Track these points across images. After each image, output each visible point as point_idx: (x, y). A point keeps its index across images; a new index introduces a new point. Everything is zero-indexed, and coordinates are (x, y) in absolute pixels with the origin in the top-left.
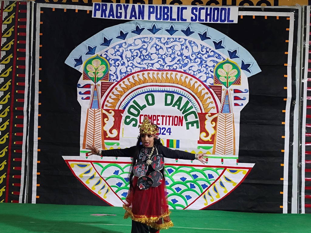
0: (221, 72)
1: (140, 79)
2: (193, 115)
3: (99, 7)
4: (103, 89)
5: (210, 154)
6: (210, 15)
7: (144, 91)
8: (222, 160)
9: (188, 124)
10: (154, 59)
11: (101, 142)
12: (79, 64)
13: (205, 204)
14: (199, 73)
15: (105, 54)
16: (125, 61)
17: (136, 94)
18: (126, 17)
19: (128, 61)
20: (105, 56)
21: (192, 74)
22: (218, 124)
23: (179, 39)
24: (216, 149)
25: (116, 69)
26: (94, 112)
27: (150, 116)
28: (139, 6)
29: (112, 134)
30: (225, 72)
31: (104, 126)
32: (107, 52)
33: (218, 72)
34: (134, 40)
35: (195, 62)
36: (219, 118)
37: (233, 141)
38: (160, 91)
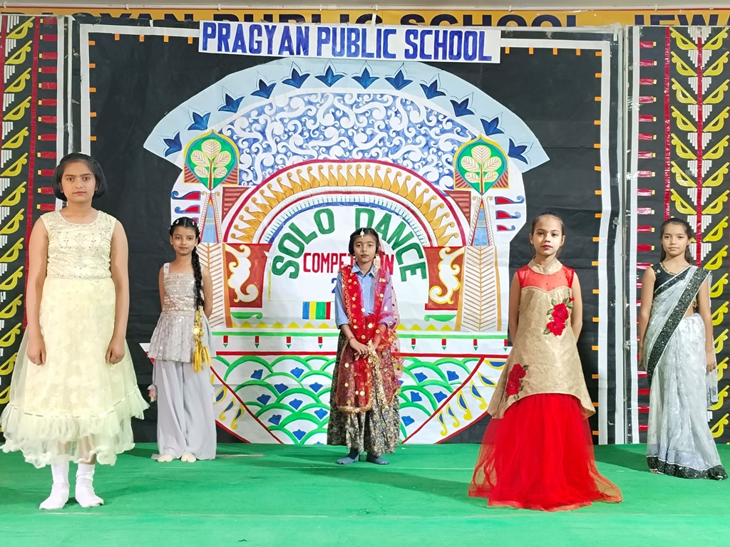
0: (467, 162)
1: (303, 180)
2: (414, 251)
3: (214, 31)
4: (227, 202)
5: (451, 330)
6: (444, 45)
7: (312, 205)
8: (475, 343)
9: (403, 270)
10: (330, 139)
11: (223, 311)
12: (175, 149)
13: (442, 433)
14: (423, 166)
15: (229, 129)
16: (271, 141)
17: (296, 211)
18: (270, 51)
19: (277, 143)
20: (229, 133)
21: (409, 168)
22: (465, 269)
23: (382, 95)
24: (463, 319)
25: (253, 159)
26: (207, 250)
27: (325, 256)
28: (299, 29)
29: (248, 294)
30: (477, 164)
31: (229, 278)
32: (232, 124)
33: (462, 164)
34: (288, 99)
35: (415, 144)
36: (466, 256)
37: (496, 302)
38: (346, 203)
